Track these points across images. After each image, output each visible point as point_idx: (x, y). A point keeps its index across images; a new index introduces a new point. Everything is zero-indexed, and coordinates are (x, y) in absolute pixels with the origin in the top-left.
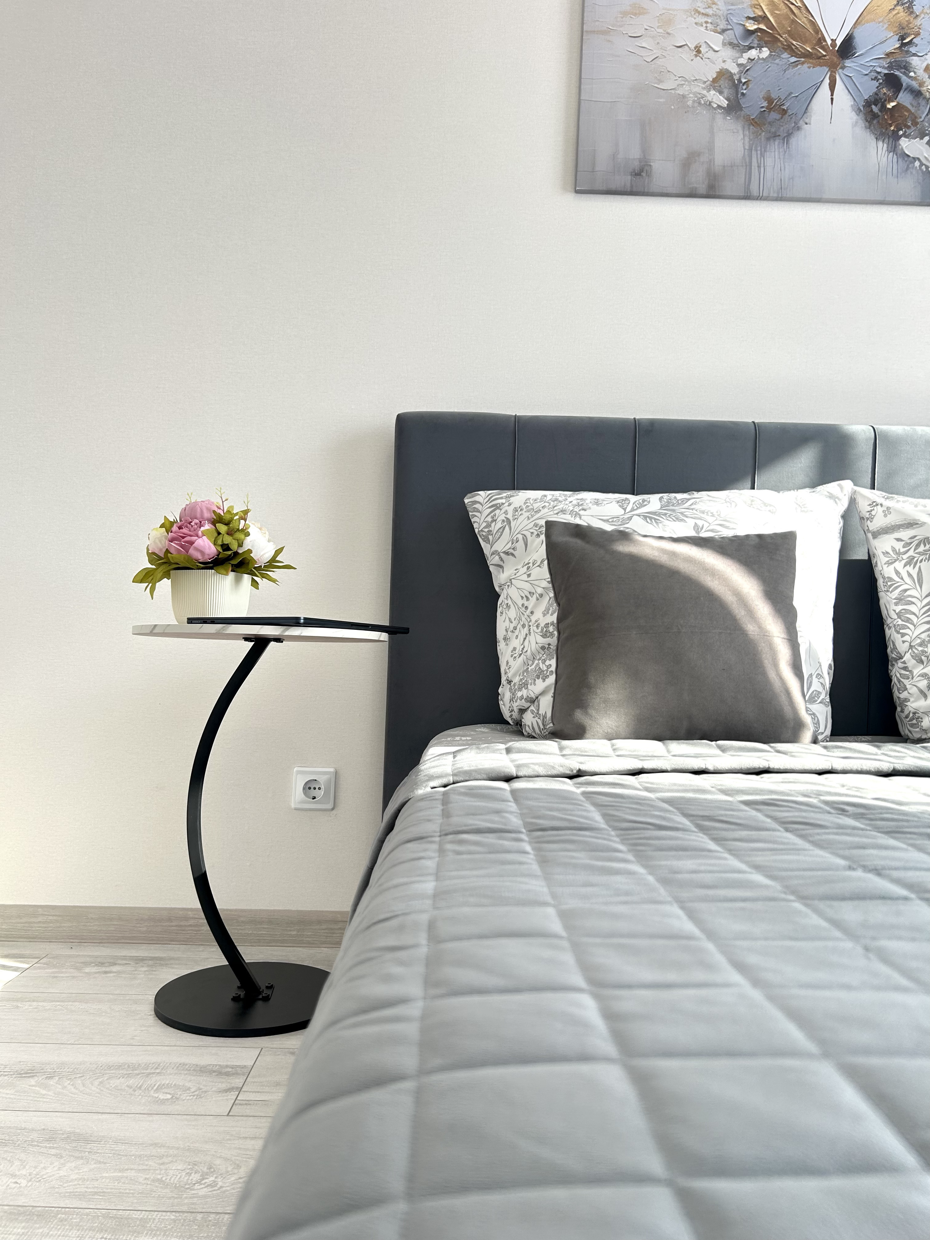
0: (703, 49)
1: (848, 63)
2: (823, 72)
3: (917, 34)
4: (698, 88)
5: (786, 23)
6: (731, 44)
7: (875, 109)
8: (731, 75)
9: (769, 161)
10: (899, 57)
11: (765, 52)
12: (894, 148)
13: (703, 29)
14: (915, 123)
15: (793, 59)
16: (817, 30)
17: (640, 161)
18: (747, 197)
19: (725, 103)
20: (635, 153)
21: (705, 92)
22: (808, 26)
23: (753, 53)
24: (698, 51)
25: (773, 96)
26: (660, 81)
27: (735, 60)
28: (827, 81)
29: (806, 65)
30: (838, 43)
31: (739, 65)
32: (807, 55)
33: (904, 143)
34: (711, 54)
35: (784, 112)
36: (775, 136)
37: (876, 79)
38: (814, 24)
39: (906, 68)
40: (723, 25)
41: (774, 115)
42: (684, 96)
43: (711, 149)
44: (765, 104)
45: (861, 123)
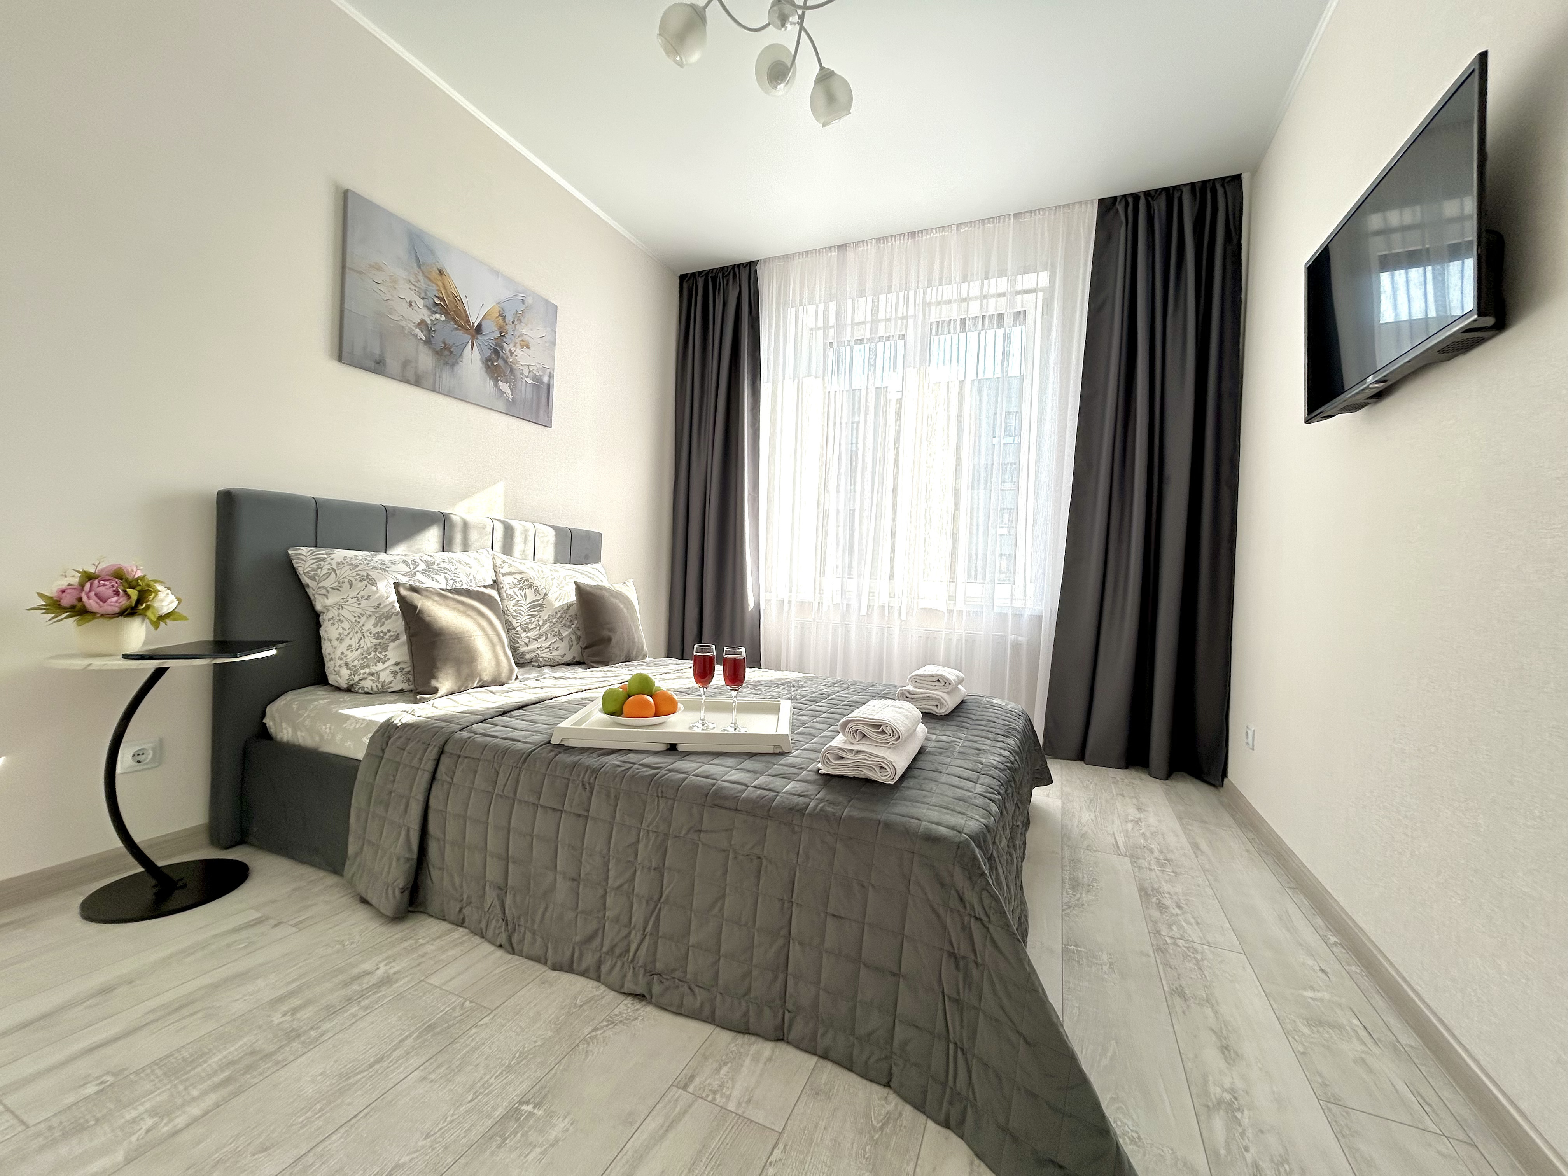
0: (413, 304)
1: (479, 337)
2: (467, 337)
3: (507, 333)
4: (411, 325)
5: (453, 306)
6: (427, 307)
7: (489, 363)
8: (427, 324)
9: (444, 376)
10: (499, 341)
11: (443, 318)
12: (496, 385)
13: (413, 293)
14: (505, 376)
15: (456, 326)
16: (467, 316)
17: (380, 355)
18: (434, 390)
19: (424, 338)
20: (377, 351)
21: (414, 328)
22: (462, 311)
23: (438, 316)
24: (411, 305)
25: (447, 342)
26: (391, 314)
27: (429, 316)
28: (470, 343)
29: (461, 332)
30: (476, 325)
31: (431, 320)
32: (462, 327)
33: (500, 383)
34: (416, 308)
35: (451, 352)
36: (447, 363)
37: (490, 349)
38: (465, 311)
39: (502, 348)
40: (423, 295)
41: (446, 353)
42: (403, 327)
43: (417, 361)
44: (443, 345)
45: (484, 369)
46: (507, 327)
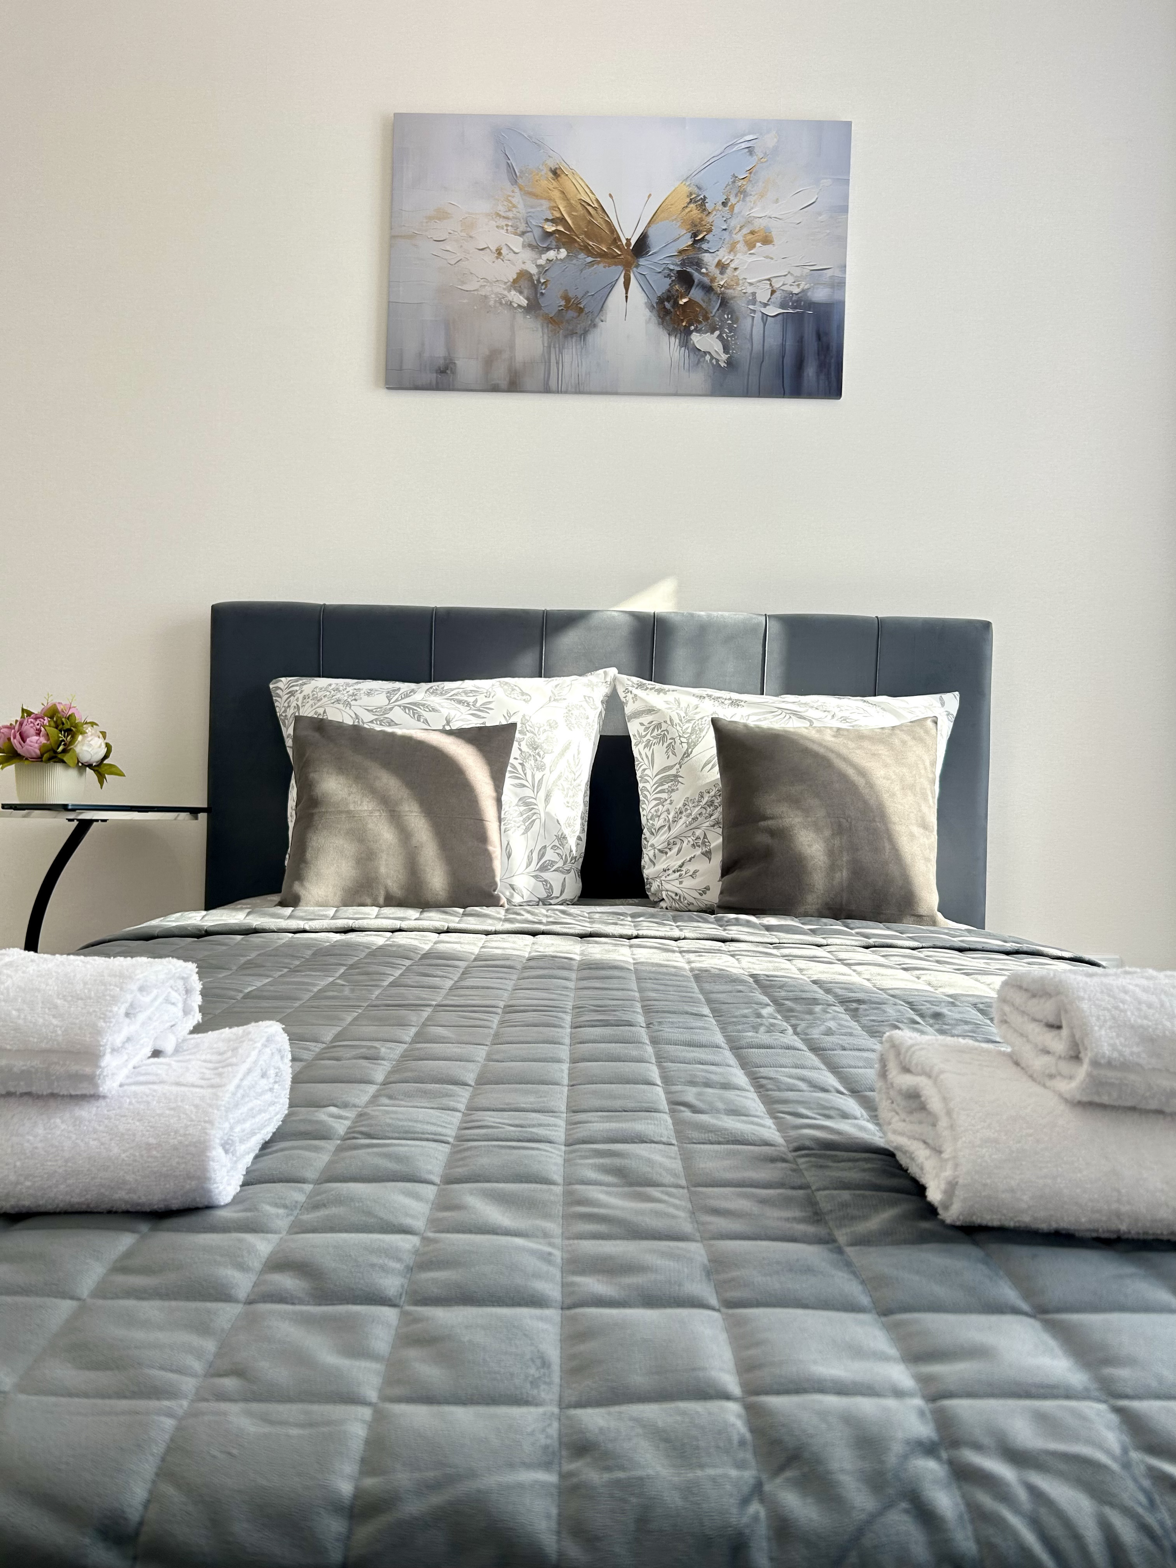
0: (504, 251)
1: (642, 261)
2: (618, 272)
3: (709, 231)
4: (500, 289)
5: (583, 224)
7: (668, 305)
8: (531, 276)
9: (567, 358)
10: (691, 254)
11: (563, 253)
12: (685, 343)
13: (503, 232)
14: (706, 318)
15: (590, 259)
16: (613, 230)
17: (445, 359)
18: (547, 390)
19: (524, 302)
20: (439, 352)
21: (506, 293)
22: (604, 226)
23: (551, 254)
24: (499, 253)
25: (571, 295)
26: (463, 283)
27: (534, 261)
28: (622, 280)
29: (601, 265)
30: (633, 242)
31: (538, 266)
32: (603, 255)
34: (511, 256)
35: (581, 310)
36: (572, 333)
37: (669, 276)
38: (609, 224)
39: (698, 264)
40: (522, 227)
41: (571, 314)
42: (486, 297)
43: (512, 347)
44: (563, 303)
45: (654, 320)
46: (710, 219)
